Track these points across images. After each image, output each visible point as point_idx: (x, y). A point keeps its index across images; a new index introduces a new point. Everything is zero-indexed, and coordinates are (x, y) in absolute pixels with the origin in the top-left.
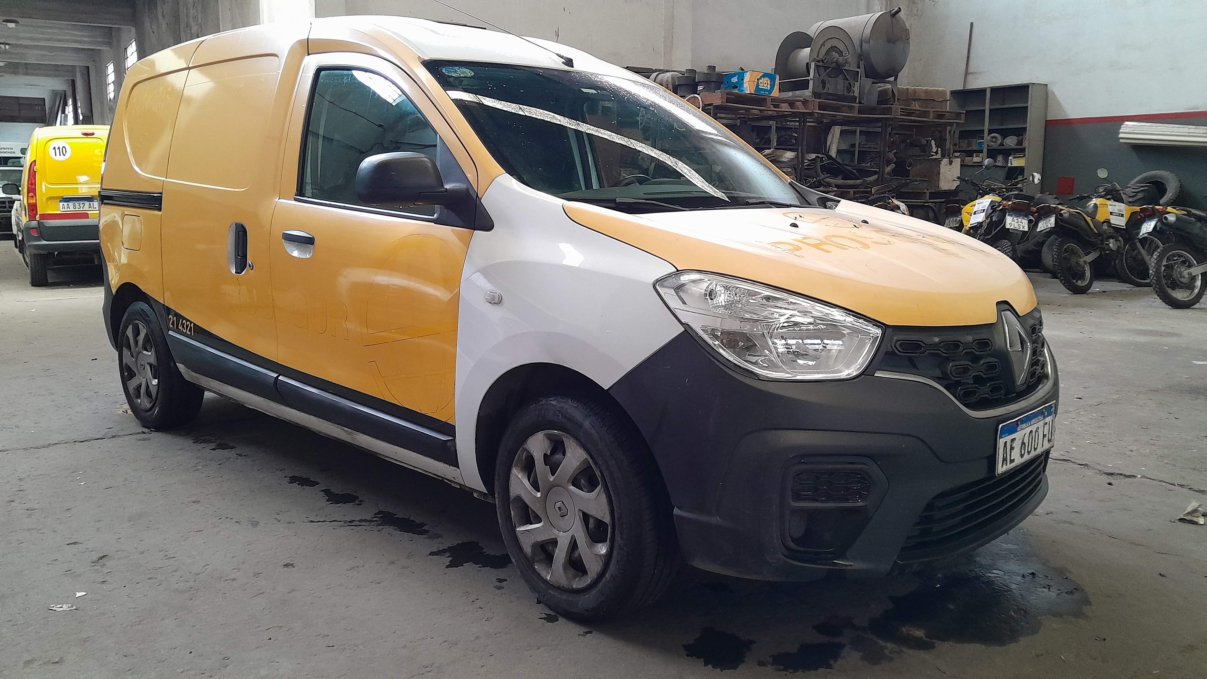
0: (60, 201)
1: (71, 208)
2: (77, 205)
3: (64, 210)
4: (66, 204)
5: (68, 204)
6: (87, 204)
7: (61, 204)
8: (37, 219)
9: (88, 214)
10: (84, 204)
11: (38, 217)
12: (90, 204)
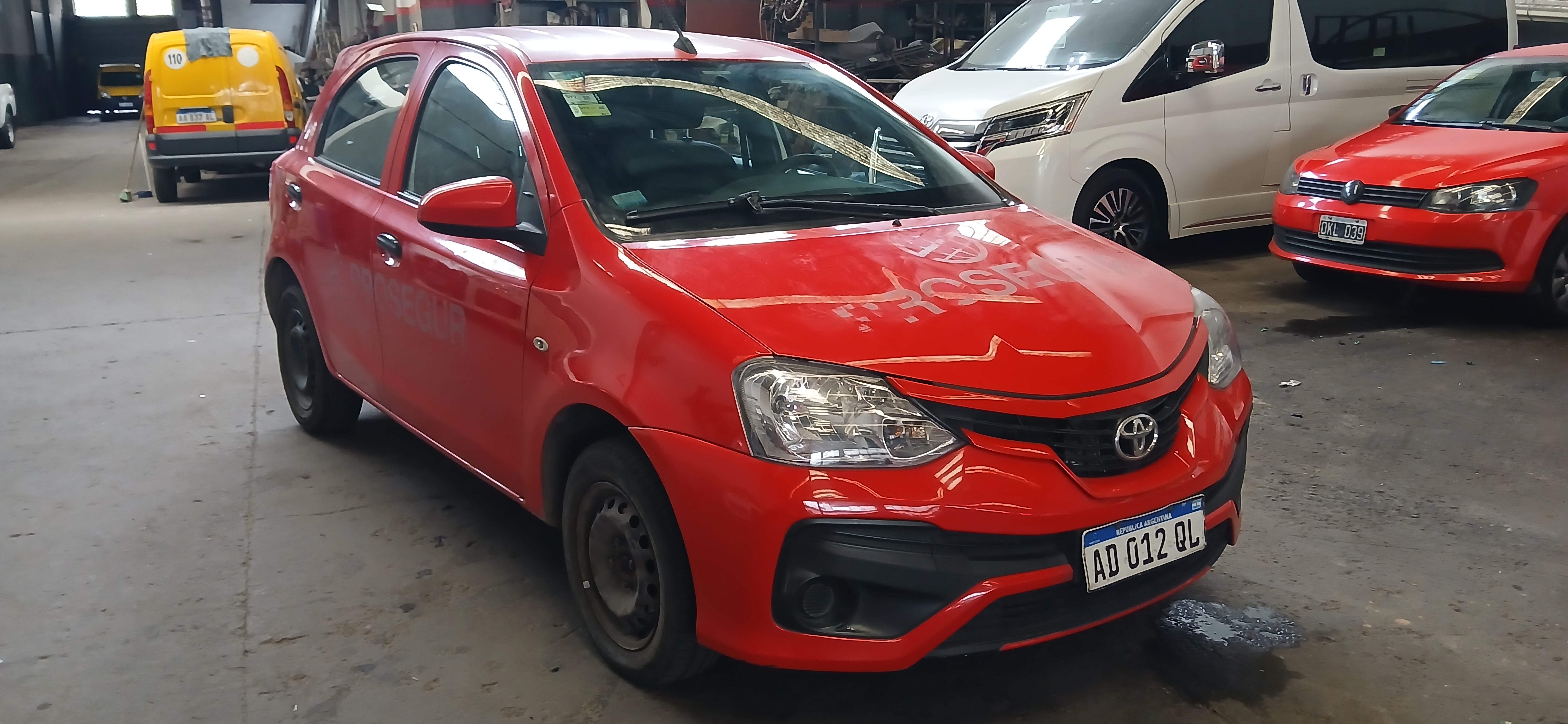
0: (178, 113)
1: (188, 119)
2: (194, 117)
3: (181, 122)
4: (182, 115)
5: (185, 116)
6: (204, 114)
7: (178, 115)
8: (154, 132)
9: (205, 126)
10: (201, 115)
11: (155, 130)
12: (207, 115)
